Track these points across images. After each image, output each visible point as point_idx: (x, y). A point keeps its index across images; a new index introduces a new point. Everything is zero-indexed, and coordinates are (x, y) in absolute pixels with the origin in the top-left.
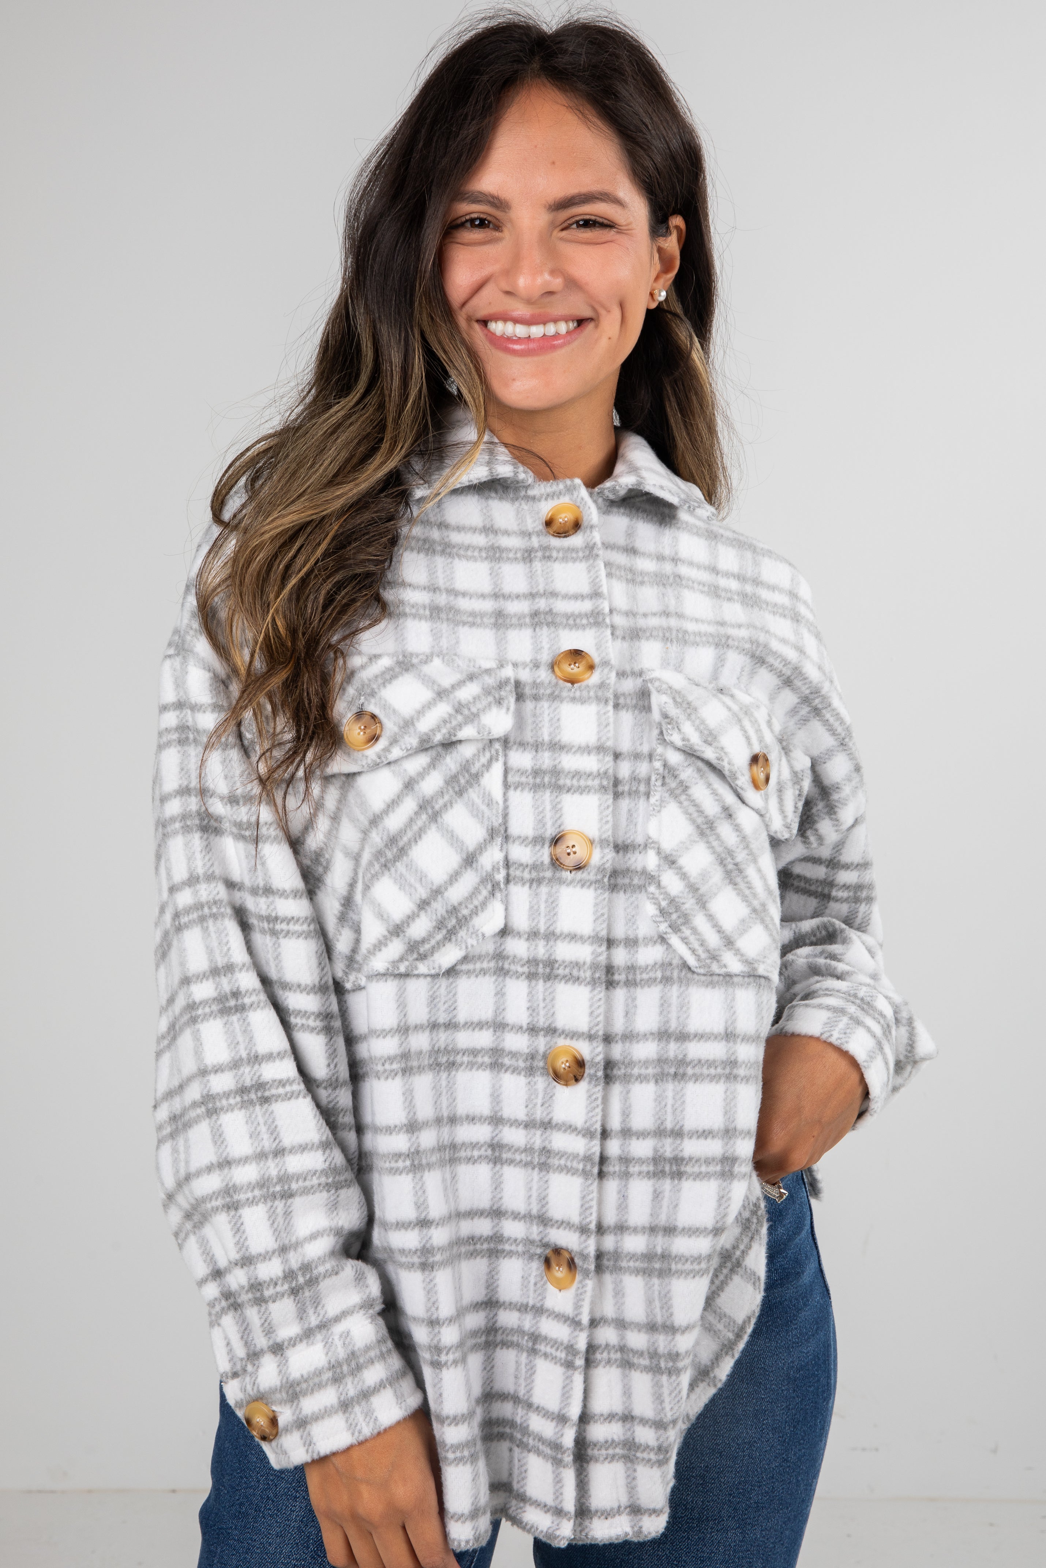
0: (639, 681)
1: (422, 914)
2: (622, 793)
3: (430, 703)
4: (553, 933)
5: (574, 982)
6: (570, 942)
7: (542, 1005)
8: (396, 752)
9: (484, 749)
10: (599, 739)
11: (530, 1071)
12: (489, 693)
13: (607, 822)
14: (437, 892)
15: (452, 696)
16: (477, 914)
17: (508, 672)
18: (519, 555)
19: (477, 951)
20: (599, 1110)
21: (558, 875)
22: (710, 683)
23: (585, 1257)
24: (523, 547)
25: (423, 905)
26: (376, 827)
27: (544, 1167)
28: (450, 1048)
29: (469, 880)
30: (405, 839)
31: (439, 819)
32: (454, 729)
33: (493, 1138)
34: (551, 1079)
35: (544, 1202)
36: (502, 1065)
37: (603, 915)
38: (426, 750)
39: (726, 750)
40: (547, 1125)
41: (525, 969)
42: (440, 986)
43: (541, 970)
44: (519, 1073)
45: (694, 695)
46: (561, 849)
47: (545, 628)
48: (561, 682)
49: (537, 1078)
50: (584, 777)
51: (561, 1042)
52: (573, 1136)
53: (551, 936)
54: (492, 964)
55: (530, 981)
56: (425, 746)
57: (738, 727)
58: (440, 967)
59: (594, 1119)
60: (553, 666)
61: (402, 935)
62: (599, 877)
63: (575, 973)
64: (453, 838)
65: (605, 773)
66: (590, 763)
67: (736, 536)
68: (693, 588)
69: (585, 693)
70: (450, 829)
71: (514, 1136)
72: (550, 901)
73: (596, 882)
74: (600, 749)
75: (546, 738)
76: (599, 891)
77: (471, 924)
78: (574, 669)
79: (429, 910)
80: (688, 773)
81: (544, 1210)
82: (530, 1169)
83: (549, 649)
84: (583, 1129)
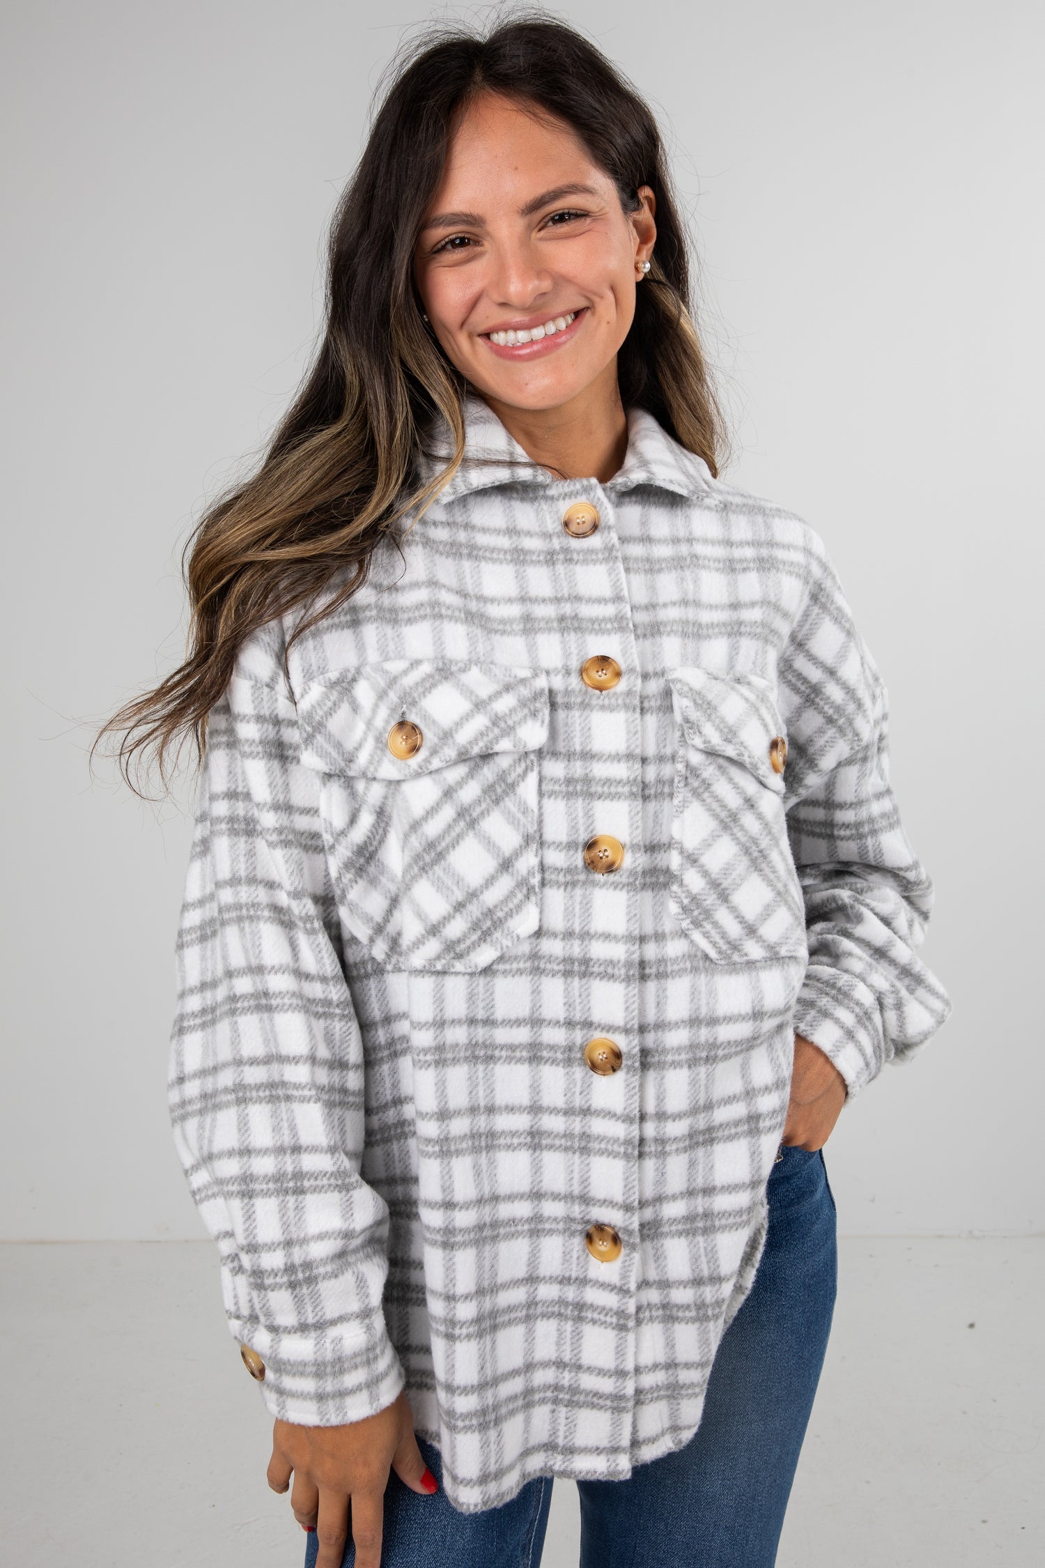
0: (662, 682)
1: (458, 915)
2: (649, 797)
3: (468, 715)
4: (588, 933)
5: (609, 979)
6: (604, 941)
7: (578, 1001)
8: (436, 763)
9: (520, 760)
10: (628, 747)
11: (569, 1062)
12: (525, 705)
13: (637, 827)
14: (473, 895)
15: (489, 708)
16: (511, 916)
17: (542, 683)
18: (542, 558)
19: (514, 952)
20: (637, 1097)
21: (591, 877)
22: (728, 674)
23: (630, 1233)
24: (545, 549)
25: (459, 907)
26: (415, 832)
27: (585, 1151)
28: (488, 1043)
29: (505, 884)
30: (443, 844)
31: (476, 826)
32: (491, 742)
33: (532, 1127)
34: (588, 1069)
35: (586, 1183)
36: (541, 1058)
37: (635, 915)
38: (465, 761)
39: (745, 744)
40: (586, 1112)
41: (561, 967)
42: (478, 985)
43: (576, 968)
44: (558, 1065)
45: (714, 691)
46: (595, 852)
47: (572, 634)
48: (590, 689)
49: (574, 1069)
50: (614, 784)
51: (598, 1035)
52: (612, 1122)
53: (586, 936)
54: (528, 964)
55: (566, 978)
56: (463, 757)
57: (756, 717)
58: (476, 966)
59: (633, 1106)
60: (582, 671)
61: (438, 935)
62: (631, 880)
63: (610, 970)
64: (489, 844)
65: (635, 780)
66: (621, 771)
67: (745, 501)
68: (709, 568)
69: (613, 701)
70: (487, 835)
71: (553, 1123)
72: (584, 902)
73: (629, 884)
74: (629, 756)
75: (578, 748)
76: (632, 893)
77: (505, 926)
78: (602, 676)
79: (464, 912)
80: (709, 772)
81: (586, 1190)
82: (570, 1154)
83: (578, 654)
84: (622, 1115)
